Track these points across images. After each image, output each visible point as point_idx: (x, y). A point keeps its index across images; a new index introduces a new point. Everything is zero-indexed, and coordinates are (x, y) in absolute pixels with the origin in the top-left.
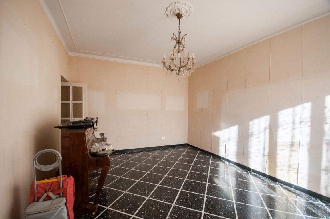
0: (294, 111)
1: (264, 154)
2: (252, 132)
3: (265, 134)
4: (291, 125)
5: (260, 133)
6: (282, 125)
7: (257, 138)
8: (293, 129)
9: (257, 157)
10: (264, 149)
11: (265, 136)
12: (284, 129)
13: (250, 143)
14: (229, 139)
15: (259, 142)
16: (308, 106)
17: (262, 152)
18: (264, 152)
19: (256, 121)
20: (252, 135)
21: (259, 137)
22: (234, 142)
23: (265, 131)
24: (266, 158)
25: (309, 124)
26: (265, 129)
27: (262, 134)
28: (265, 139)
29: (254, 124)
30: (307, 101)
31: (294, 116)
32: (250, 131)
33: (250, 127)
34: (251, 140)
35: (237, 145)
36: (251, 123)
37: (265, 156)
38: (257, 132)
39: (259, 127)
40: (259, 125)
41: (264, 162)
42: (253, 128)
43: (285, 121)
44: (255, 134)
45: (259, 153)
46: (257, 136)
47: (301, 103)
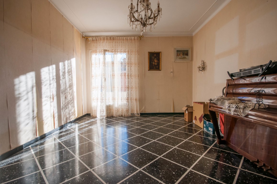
0: (49, 70)
1: (33, 116)
2: (19, 94)
3: (33, 93)
4: (48, 82)
5: (28, 93)
6: (44, 82)
7: (25, 100)
8: (50, 84)
9: (28, 124)
10: (33, 111)
11: (33, 95)
12: (46, 85)
13: (17, 112)
15: (28, 104)
16: (54, 66)
17: (31, 116)
18: (33, 114)
19: (23, 78)
20: (19, 97)
21: (27, 99)
23: (32, 90)
24: (36, 119)
25: (55, 81)
26: (33, 87)
27: (30, 94)
28: (33, 99)
29: (20, 82)
31: (49, 74)
32: (17, 93)
33: (16, 87)
34: (19, 106)
36: (17, 81)
37: (34, 118)
38: (25, 93)
39: (27, 86)
40: (26, 83)
41: (34, 126)
42: (19, 87)
43: (45, 78)
44: (22, 95)
45: (29, 118)
46: (25, 98)
47: (52, 65)
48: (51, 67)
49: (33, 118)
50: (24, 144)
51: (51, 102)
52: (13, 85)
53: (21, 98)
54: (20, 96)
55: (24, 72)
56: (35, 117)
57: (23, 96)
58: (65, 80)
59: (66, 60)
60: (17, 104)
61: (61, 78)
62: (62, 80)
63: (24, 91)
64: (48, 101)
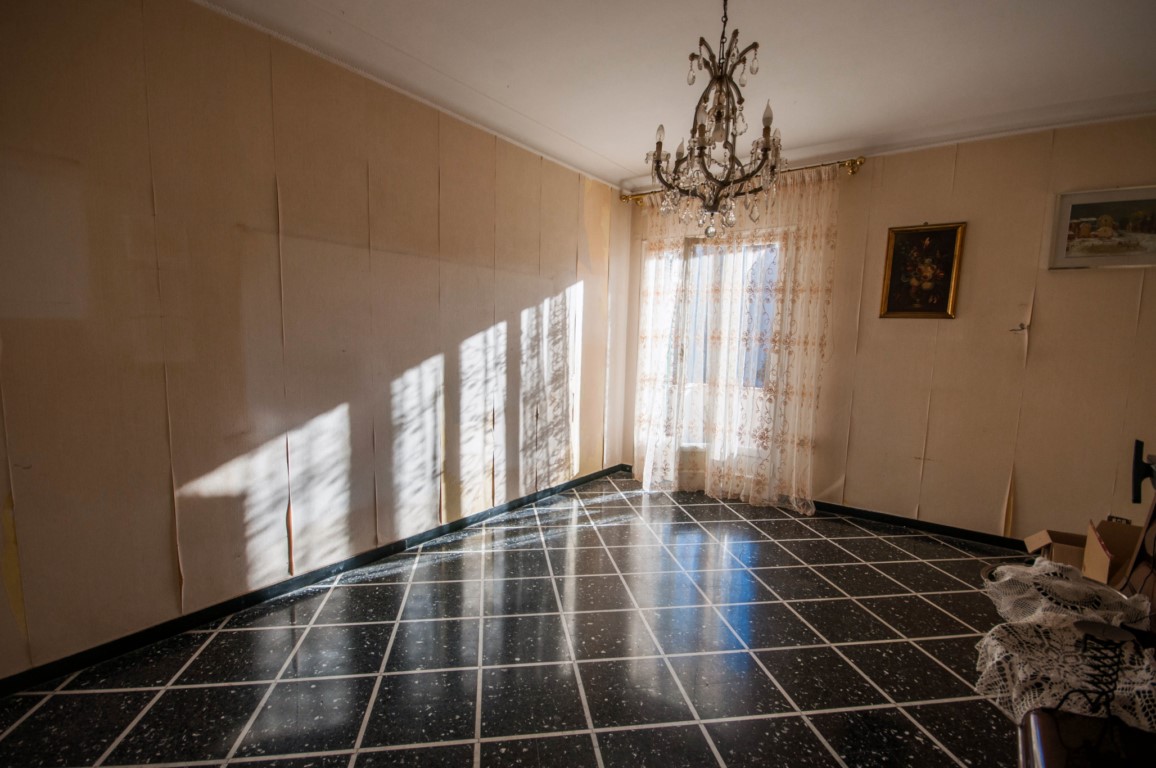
0: (485, 341)
1: (435, 471)
2: (402, 416)
3: (435, 411)
4: (481, 376)
5: (423, 411)
6: (468, 378)
7: (415, 431)
8: (486, 382)
9: (419, 490)
10: (435, 458)
11: (435, 418)
12: (472, 386)
13: (396, 459)
14: (309, 478)
15: (423, 440)
16: (502, 326)
17: (429, 471)
18: (435, 465)
19: (411, 376)
20: (401, 425)
21: (420, 427)
22: (333, 481)
23: (435, 402)
24: (441, 479)
25: (504, 369)
26: (436, 396)
27: (428, 415)
28: (435, 427)
29: (406, 387)
30: (501, 320)
31: (485, 352)
32: (396, 414)
33: (396, 400)
34: (400, 445)
35: (348, 486)
36: (397, 385)
37: (437, 476)
38: (415, 412)
39: (420, 394)
40: (420, 386)
41: (435, 495)
42: (402, 401)
43: (472, 366)
44: (409, 419)
45: (423, 475)
46: (415, 425)
47: (494, 323)
48: (491, 332)
49: (435, 476)
50: (409, 539)
51: (486, 432)
52: (388, 396)
53: (405, 427)
54: (404, 420)
55: (416, 360)
56: (438, 472)
57: (412, 420)
58: (538, 360)
59: (546, 297)
60: (397, 442)
61: (525, 358)
62: (527, 363)
63: (413, 408)
64: (477, 429)
